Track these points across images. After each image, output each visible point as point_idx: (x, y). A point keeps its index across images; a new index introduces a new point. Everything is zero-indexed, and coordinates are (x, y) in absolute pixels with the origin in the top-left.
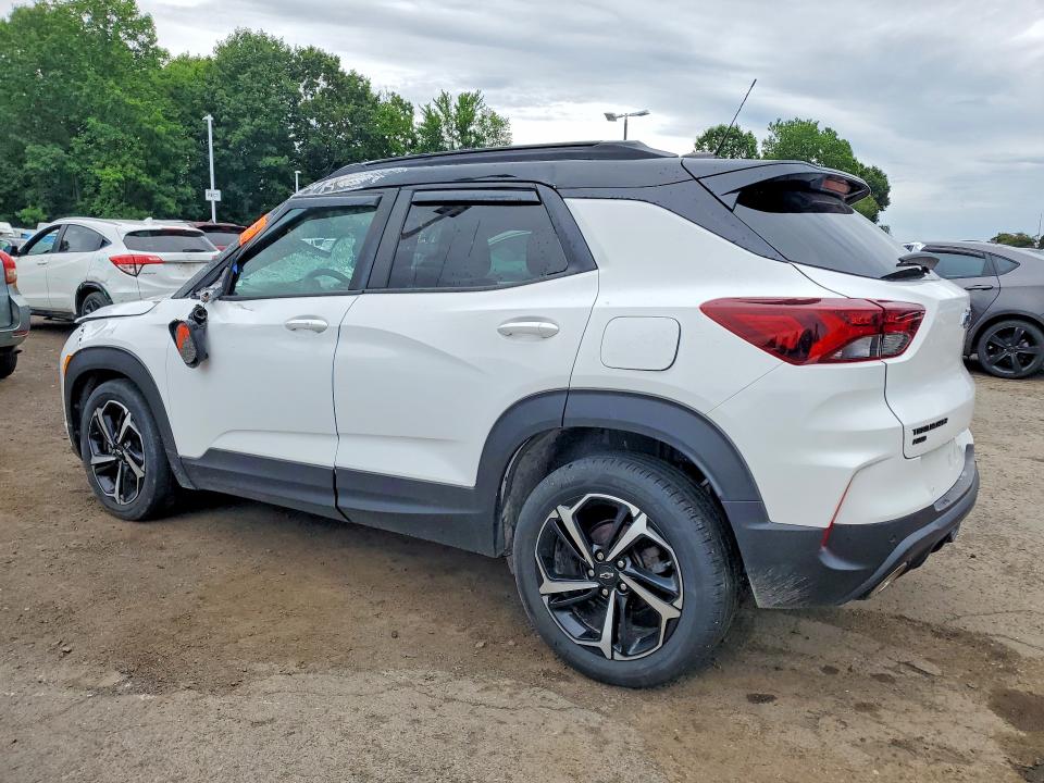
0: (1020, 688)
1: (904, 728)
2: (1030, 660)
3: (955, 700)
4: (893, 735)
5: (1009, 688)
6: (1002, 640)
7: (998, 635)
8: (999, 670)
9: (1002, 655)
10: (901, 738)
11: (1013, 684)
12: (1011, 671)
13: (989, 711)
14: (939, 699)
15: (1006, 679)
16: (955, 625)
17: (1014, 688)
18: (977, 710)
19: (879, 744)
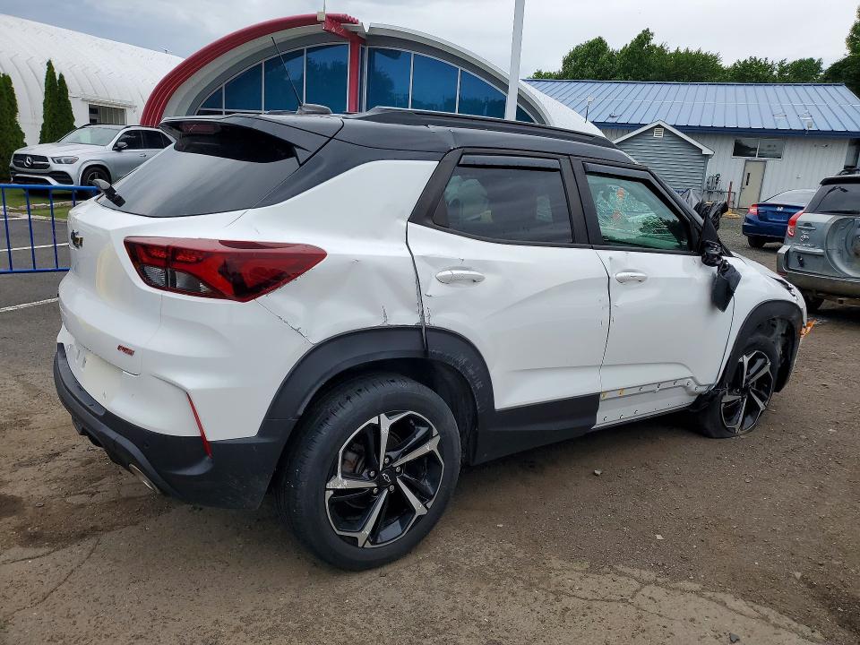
0: (7, 520)
1: (59, 462)
2: (10, 547)
3: (43, 491)
4: (62, 458)
5: (15, 517)
6: (41, 551)
7: (49, 554)
8: (29, 525)
9: (33, 539)
10: (57, 458)
11: (14, 520)
12: (20, 529)
13: (19, 495)
14: (54, 486)
15: (20, 522)
16: (89, 543)
17: (11, 518)
18: (27, 492)
19: (65, 451)
